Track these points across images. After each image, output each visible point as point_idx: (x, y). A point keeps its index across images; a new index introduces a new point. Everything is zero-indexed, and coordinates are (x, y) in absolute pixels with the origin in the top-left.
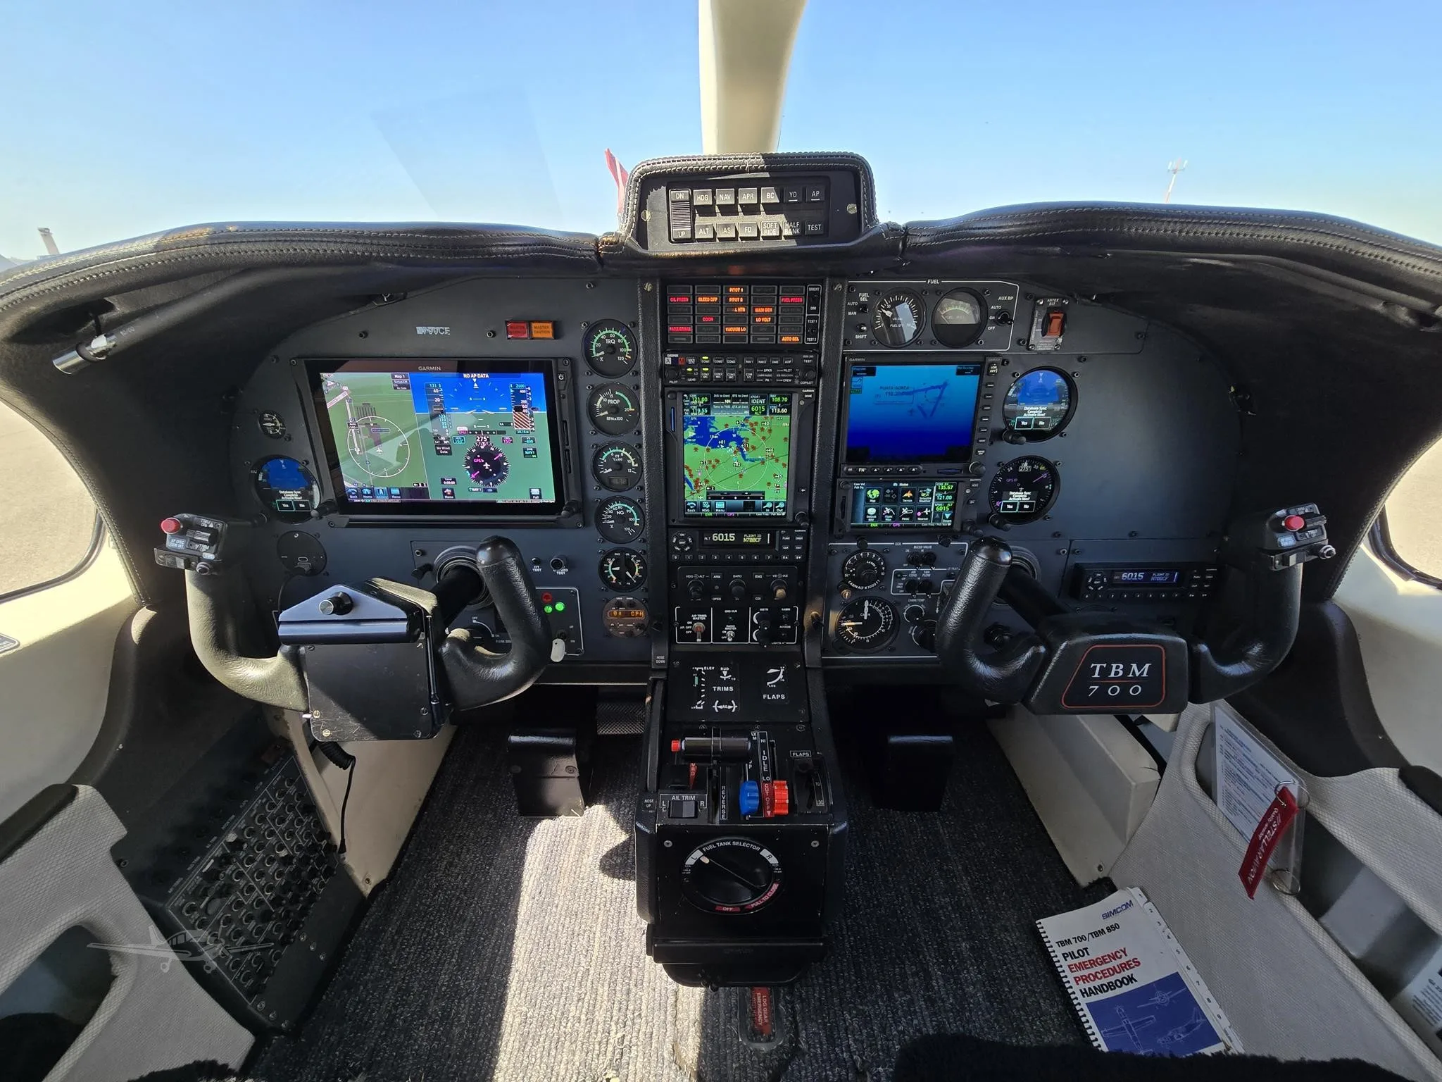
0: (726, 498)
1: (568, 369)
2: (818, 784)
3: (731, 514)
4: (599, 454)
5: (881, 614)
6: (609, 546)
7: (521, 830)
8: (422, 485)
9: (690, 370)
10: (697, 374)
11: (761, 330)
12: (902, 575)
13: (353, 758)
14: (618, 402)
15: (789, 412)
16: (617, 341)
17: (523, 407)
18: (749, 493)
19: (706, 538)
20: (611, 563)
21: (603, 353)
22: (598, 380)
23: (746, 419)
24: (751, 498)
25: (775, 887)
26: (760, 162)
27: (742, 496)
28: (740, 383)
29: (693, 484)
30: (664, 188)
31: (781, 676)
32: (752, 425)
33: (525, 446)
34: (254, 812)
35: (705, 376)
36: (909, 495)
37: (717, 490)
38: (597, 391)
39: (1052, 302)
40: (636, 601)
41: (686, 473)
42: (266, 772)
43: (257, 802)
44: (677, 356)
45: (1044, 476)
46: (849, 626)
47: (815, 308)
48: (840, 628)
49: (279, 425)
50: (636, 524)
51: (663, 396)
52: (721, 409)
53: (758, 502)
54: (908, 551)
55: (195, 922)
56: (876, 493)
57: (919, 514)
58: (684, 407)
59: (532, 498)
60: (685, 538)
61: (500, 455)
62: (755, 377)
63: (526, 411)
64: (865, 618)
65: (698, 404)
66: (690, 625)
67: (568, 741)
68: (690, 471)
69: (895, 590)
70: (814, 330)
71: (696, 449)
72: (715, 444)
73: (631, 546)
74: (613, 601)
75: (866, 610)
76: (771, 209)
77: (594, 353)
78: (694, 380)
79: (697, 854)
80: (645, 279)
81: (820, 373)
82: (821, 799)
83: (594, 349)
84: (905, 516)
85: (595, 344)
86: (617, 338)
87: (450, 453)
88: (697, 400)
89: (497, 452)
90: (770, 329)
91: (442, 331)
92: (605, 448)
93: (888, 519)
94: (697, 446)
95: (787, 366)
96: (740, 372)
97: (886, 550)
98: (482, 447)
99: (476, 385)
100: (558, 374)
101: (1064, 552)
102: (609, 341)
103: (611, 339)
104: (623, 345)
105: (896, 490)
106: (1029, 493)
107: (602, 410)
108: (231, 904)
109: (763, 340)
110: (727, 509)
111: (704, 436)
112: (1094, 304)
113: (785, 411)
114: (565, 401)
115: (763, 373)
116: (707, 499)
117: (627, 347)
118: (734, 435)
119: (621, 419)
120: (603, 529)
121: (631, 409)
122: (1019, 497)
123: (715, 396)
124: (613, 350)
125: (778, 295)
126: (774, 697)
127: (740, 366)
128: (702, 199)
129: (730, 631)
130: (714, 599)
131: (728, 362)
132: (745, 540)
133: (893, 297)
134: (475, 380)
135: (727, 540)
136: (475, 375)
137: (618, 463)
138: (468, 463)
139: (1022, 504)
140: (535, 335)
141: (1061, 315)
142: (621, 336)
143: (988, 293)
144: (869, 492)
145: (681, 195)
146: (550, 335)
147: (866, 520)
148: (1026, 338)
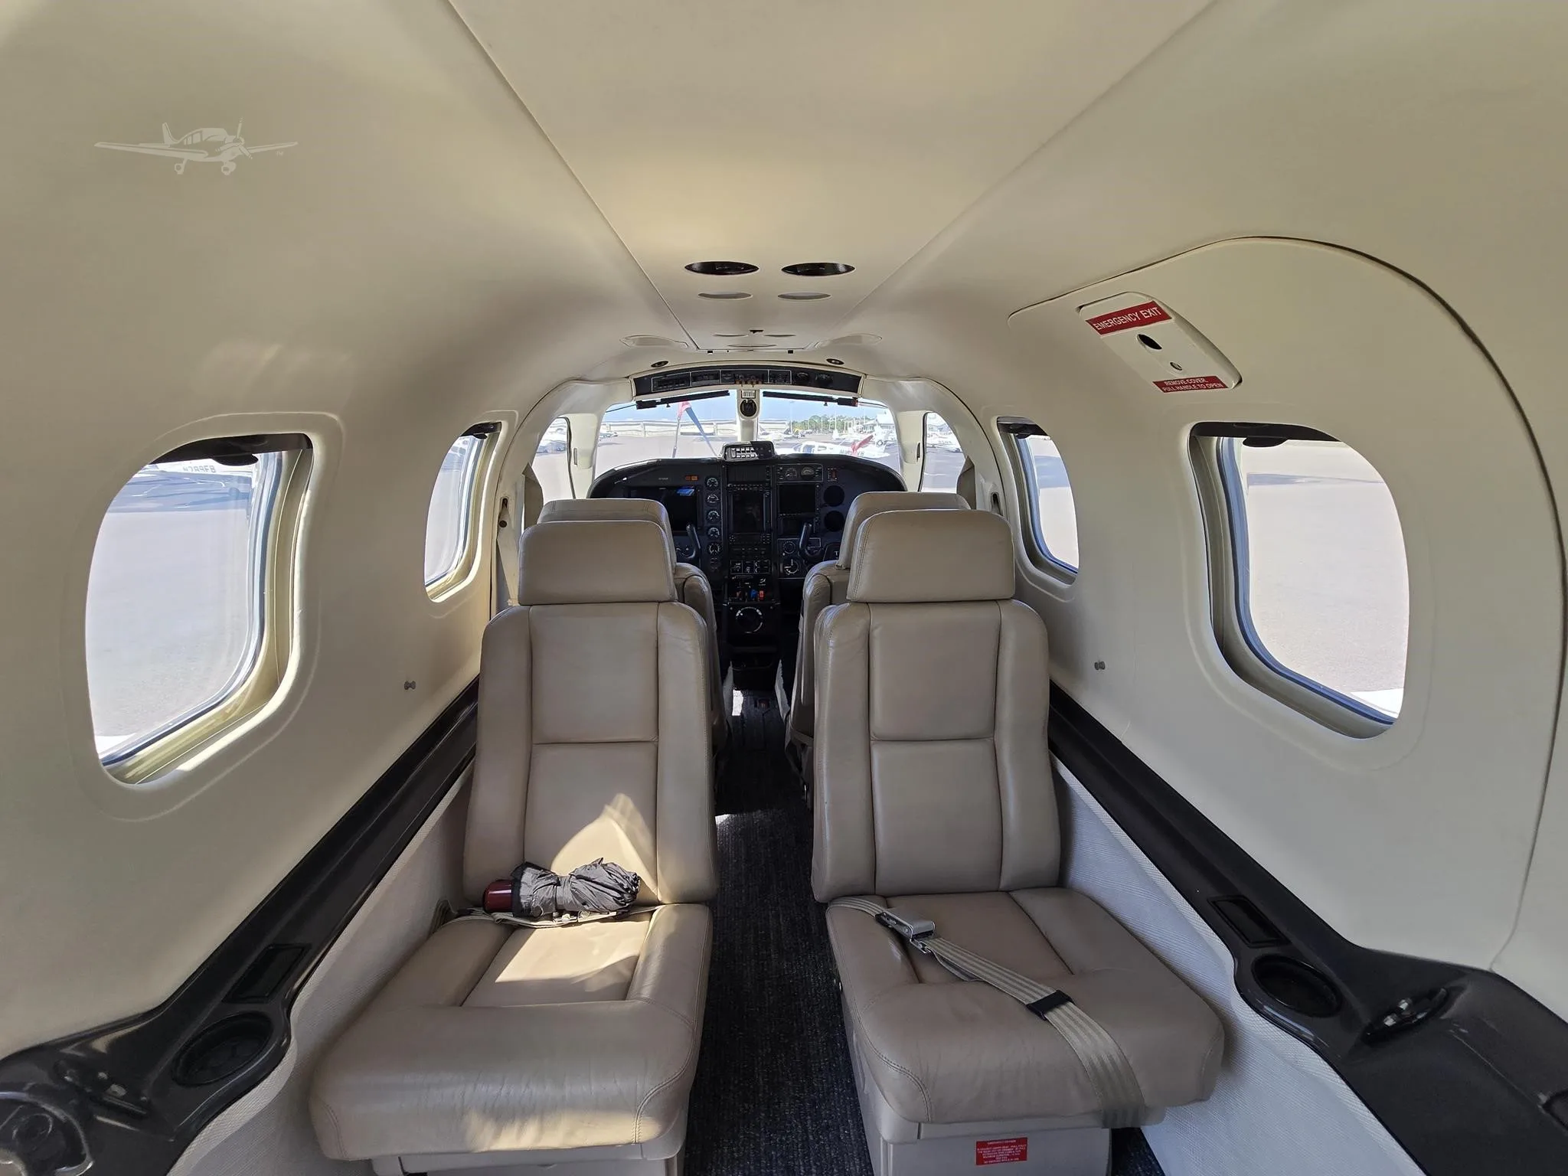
4: (708, 513)
6: (710, 541)
14: (714, 497)
20: (710, 547)
22: (709, 491)
26: (750, 443)
30: (730, 449)
39: (832, 469)
44: (731, 484)
46: (787, 568)
47: (766, 469)
50: (718, 534)
60: (734, 537)
64: (792, 565)
76: (752, 451)
77: (708, 484)
79: (739, 612)
81: (771, 488)
85: (708, 482)
92: (710, 511)
107: (710, 500)
112: (843, 469)
119: (715, 502)
120: (709, 536)
121: (718, 499)
128: (738, 450)
129: (748, 569)
130: (743, 557)
133: (790, 468)
137: (714, 515)
141: (835, 472)
143: (815, 466)
145: (733, 450)
146: (696, 479)
148: (827, 478)
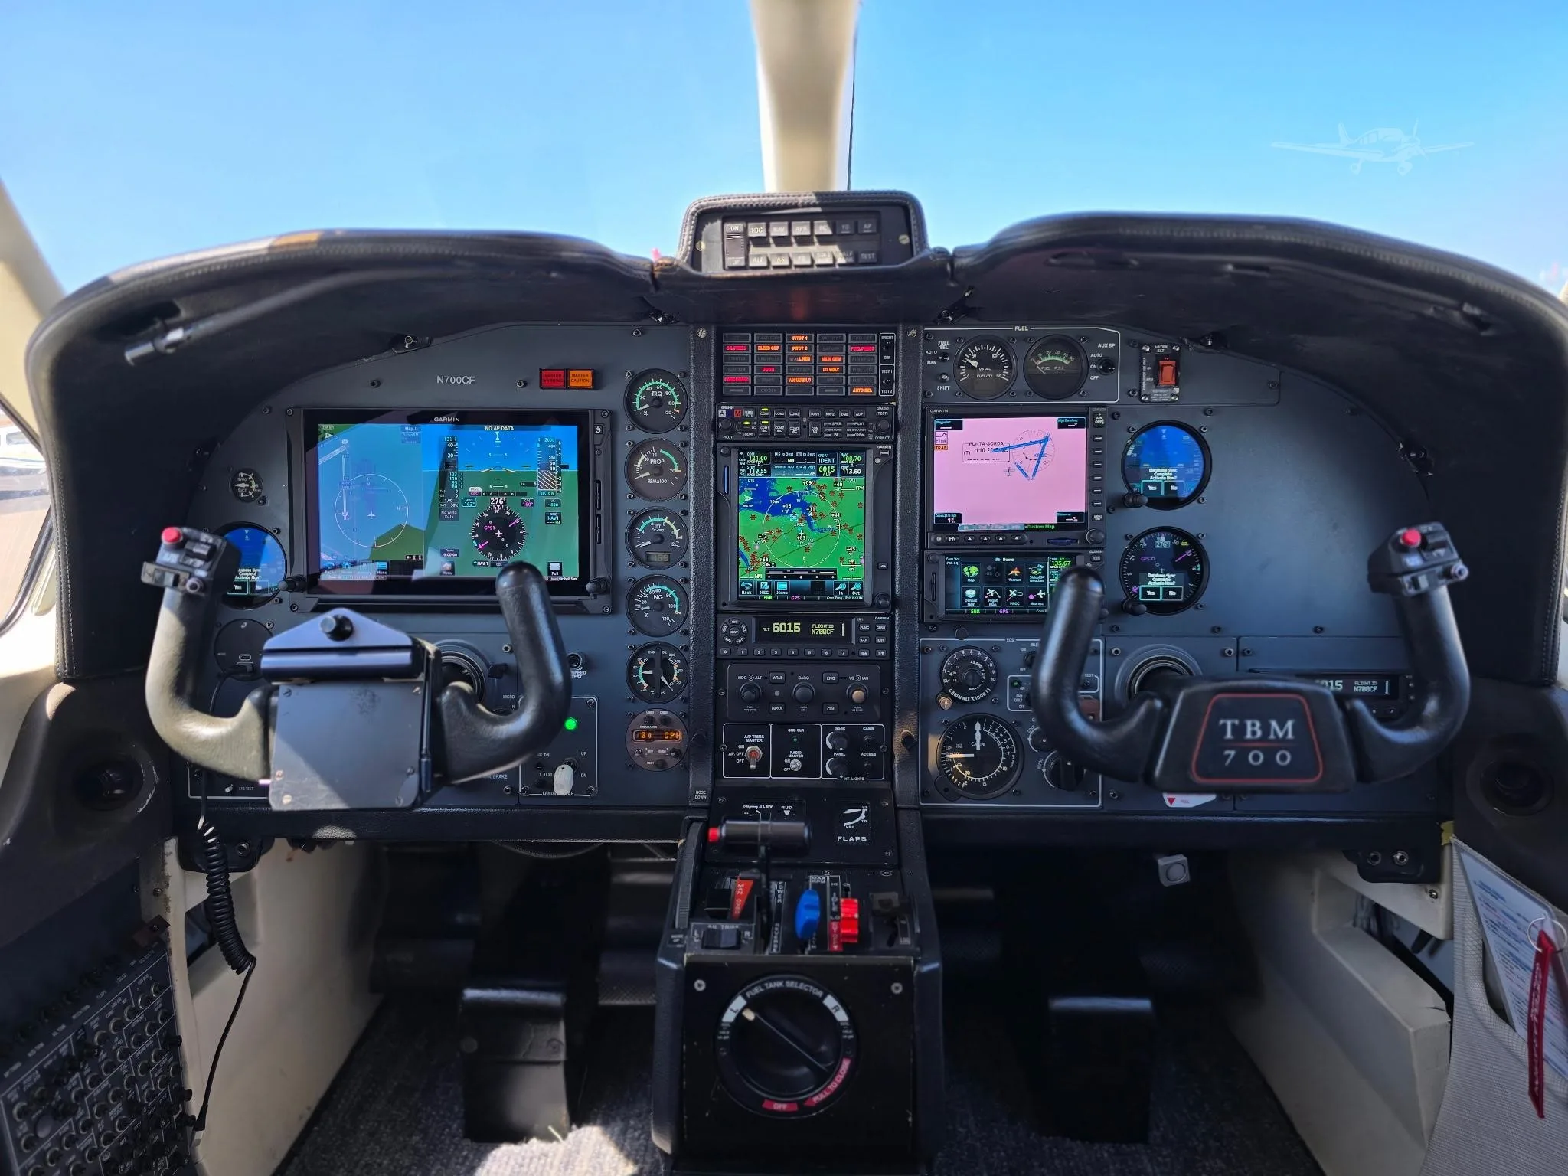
0: (789, 577)
1: (607, 421)
2: (903, 922)
3: (796, 597)
4: (635, 524)
5: (1000, 744)
6: (641, 640)
7: (466, 1157)
8: (417, 557)
9: (747, 423)
10: (755, 428)
11: (828, 380)
12: (1019, 683)
13: (253, 960)
14: (662, 461)
15: (863, 474)
16: (664, 394)
17: (551, 464)
18: (818, 571)
19: (764, 629)
20: (642, 664)
21: (647, 406)
22: (640, 435)
23: (814, 481)
24: (821, 577)
25: (846, 1064)
26: (813, 199)
27: (809, 574)
28: (804, 438)
29: (750, 560)
30: (719, 222)
31: (862, 817)
32: (819, 488)
33: (548, 510)
34: (111, 1013)
35: (764, 430)
36: (1016, 572)
37: (778, 566)
38: (637, 449)
39: (1161, 349)
40: (672, 716)
41: (741, 545)
42: (133, 963)
43: (117, 1000)
44: (732, 407)
45: (1189, 553)
46: (958, 760)
47: (889, 357)
48: (944, 764)
49: (254, 486)
50: (677, 612)
51: (715, 451)
52: (783, 469)
53: (828, 582)
54: (1024, 649)
55: (22, 1136)
56: (974, 570)
57: (1031, 597)
58: (740, 467)
59: (550, 574)
60: (737, 626)
61: (517, 521)
62: (821, 432)
63: (554, 469)
64: (978, 748)
65: (756, 464)
66: (742, 750)
67: (555, 999)
68: (745, 543)
69: (1014, 705)
70: (889, 382)
71: (753, 517)
72: (776, 511)
73: (668, 639)
74: (642, 716)
75: (978, 736)
76: (824, 240)
77: (638, 406)
78: (751, 434)
79: (739, 1003)
80: (699, 324)
81: (898, 427)
82: (906, 936)
83: (637, 402)
84: (1014, 599)
85: (639, 396)
86: (664, 389)
87: (456, 518)
88: (755, 460)
89: (513, 517)
90: (839, 380)
91: (466, 380)
92: (643, 516)
93: (993, 603)
94: (754, 513)
95: (859, 419)
96: (805, 426)
97: (996, 649)
98: (496, 511)
99: (498, 439)
100: (595, 426)
101: (1230, 652)
102: (655, 393)
103: (657, 390)
104: (671, 398)
105: (1000, 567)
106: (1173, 576)
107: (643, 471)
108: (63, 1135)
109: (831, 391)
110: (791, 590)
111: (763, 502)
112: (1209, 350)
113: (858, 471)
114: (600, 459)
115: (831, 426)
116: (767, 578)
117: (676, 400)
118: (799, 501)
119: (665, 481)
120: (634, 617)
121: (677, 470)
122: (1161, 580)
123: (776, 454)
124: (659, 403)
125: (847, 344)
126: (851, 839)
127: (805, 420)
128: (756, 230)
129: (795, 759)
130: (774, 709)
131: (790, 414)
132: (813, 632)
133: (979, 346)
134: (497, 433)
135: (790, 631)
136: (498, 428)
137: (660, 535)
138: (476, 530)
139: (1166, 590)
140: (572, 384)
141: (1173, 363)
142: (669, 388)
143: (1084, 340)
144: (966, 569)
145: (736, 227)
146: (589, 384)
147: (964, 604)
148: (1137, 388)
